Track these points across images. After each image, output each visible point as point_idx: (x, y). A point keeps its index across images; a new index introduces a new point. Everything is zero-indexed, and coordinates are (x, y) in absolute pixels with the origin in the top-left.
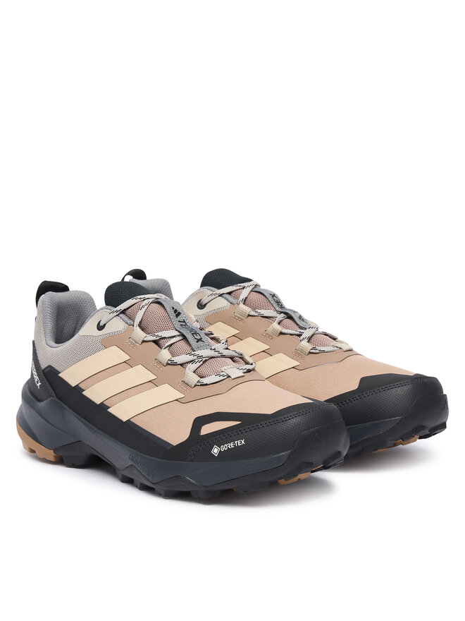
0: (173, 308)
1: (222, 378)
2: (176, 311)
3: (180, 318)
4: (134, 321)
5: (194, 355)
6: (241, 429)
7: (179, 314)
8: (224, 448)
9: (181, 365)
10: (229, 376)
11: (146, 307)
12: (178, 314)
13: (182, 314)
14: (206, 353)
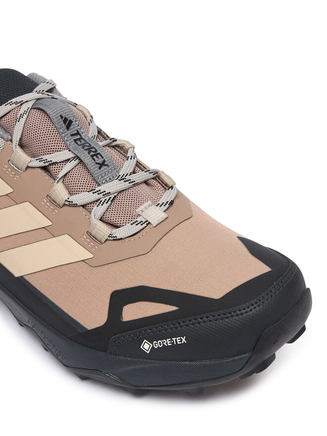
0: (62, 117)
1: (140, 227)
2: (65, 120)
3: (73, 130)
4: (12, 136)
5: (99, 193)
6: (179, 320)
7: (71, 122)
8: (158, 344)
9: (83, 206)
10: (149, 223)
11: (25, 116)
12: (68, 123)
13: (74, 123)
14: (113, 187)
